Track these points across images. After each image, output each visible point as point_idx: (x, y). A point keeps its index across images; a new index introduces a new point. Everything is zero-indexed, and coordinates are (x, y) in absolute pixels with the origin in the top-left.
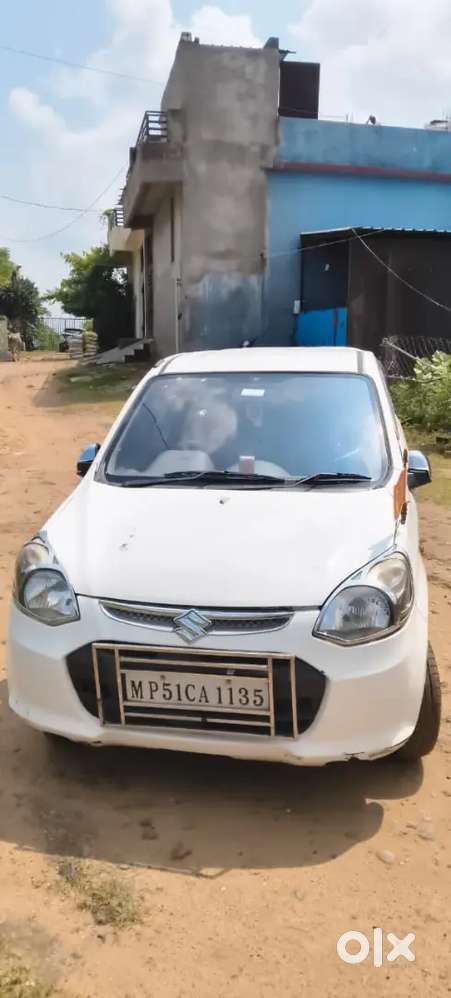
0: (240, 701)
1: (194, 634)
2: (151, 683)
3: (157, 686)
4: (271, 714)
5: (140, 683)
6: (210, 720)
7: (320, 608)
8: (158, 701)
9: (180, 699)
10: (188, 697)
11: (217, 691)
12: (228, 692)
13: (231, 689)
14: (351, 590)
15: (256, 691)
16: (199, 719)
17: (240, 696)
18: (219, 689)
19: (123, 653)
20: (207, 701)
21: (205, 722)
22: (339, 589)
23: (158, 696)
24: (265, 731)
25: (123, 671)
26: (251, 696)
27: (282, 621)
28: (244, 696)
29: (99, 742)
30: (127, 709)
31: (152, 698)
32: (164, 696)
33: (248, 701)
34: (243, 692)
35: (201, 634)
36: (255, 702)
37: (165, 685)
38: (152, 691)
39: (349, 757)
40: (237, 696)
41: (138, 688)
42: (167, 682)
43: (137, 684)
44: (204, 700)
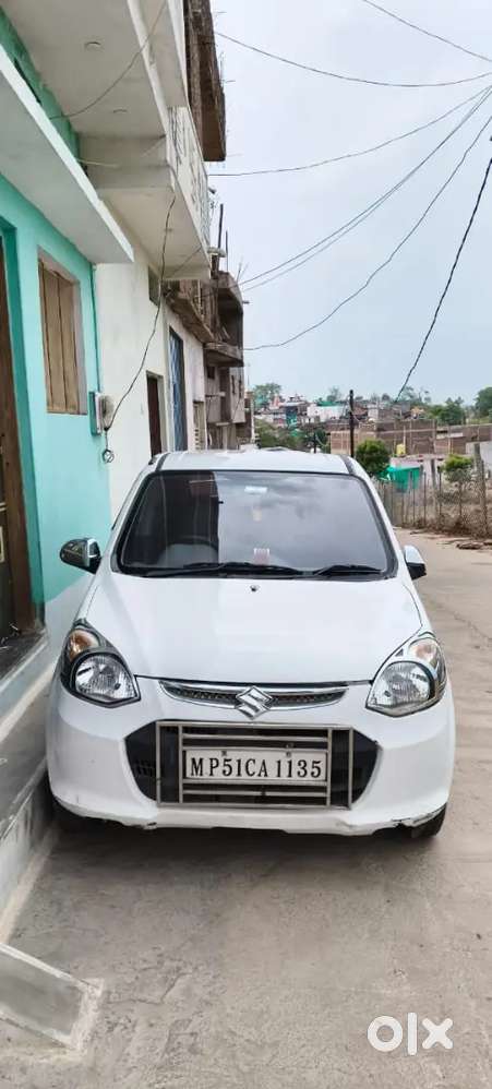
0: (299, 773)
1: (257, 710)
2: (211, 760)
3: (217, 761)
4: (328, 784)
5: (201, 760)
6: (268, 794)
7: (371, 682)
8: (218, 776)
9: (239, 774)
10: (248, 772)
11: (277, 765)
12: (288, 765)
13: (290, 763)
14: (396, 665)
15: (314, 762)
16: (258, 793)
17: (299, 768)
18: (279, 762)
19: (187, 730)
20: (266, 775)
21: (264, 796)
22: (387, 664)
23: (218, 772)
24: (322, 801)
25: (185, 748)
26: (309, 769)
27: (339, 695)
28: (303, 768)
29: (155, 824)
30: (187, 786)
31: (211, 774)
32: (224, 772)
33: (306, 772)
34: (302, 764)
35: (262, 709)
36: (313, 773)
37: (226, 760)
38: (212, 767)
39: (397, 823)
40: (296, 768)
41: (198, 765)
42: (228, 758)
43: (197, 762)
44: (263, 774)
